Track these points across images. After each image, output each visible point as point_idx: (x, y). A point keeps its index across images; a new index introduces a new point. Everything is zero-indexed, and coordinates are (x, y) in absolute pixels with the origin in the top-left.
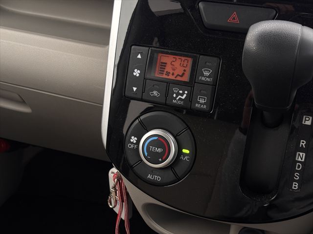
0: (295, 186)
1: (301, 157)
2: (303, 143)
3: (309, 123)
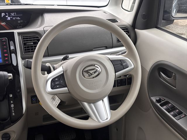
0: (13, 114)
1: (12, 106)
2: (12, 102)
3: (11, 96)
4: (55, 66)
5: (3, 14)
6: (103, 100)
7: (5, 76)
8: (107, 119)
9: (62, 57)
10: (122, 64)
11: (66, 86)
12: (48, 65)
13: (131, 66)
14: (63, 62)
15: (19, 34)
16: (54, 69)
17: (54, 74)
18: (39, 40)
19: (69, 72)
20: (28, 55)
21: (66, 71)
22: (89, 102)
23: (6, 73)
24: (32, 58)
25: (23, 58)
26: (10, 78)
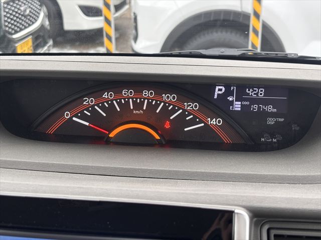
5: (219, 90)
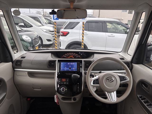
2: (78, 86)
3: (78, 84)
4: (96, 75)
6: (114, 92)
7: (77, 76)
8: (115, 101)
9: (99, 71)
10: (124, 78)
11: (99, 84)
12: (93, 74)
13: (128, 79)
14: (99, 74)
15: (84, 61)
16: (95, 76)
17: (95, 78)
18: (91, 64)
19: (101, 78)
20: (86, 69)
21: (99, 78)
22: (108, 92)
23: (77, 75)
24: (87, 70)
25: (84, 70)
26: (79, 77)
